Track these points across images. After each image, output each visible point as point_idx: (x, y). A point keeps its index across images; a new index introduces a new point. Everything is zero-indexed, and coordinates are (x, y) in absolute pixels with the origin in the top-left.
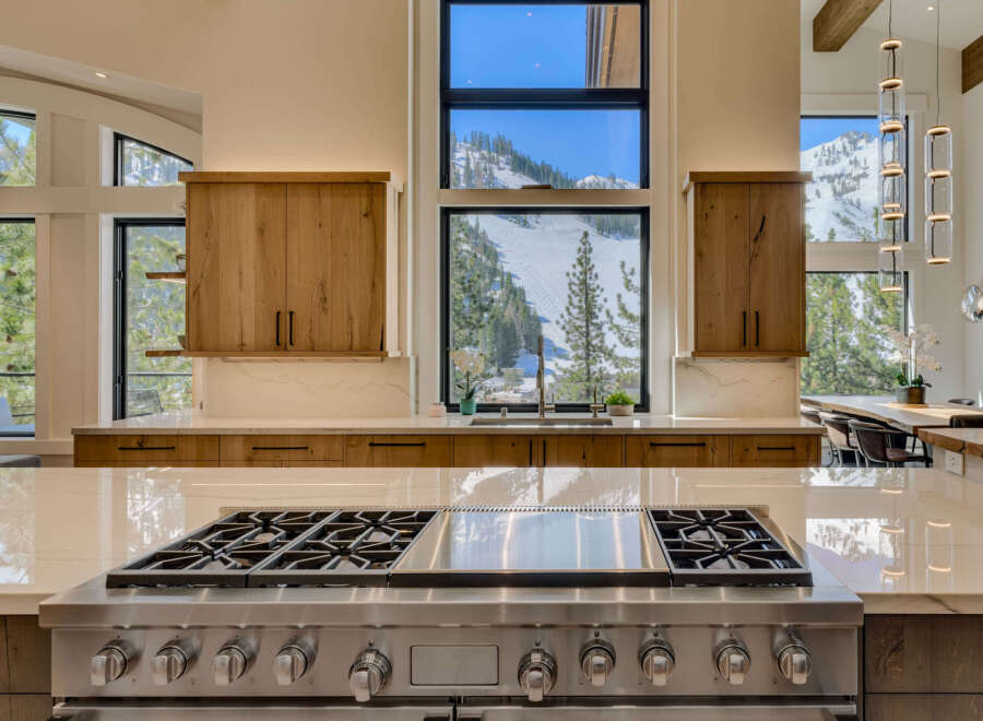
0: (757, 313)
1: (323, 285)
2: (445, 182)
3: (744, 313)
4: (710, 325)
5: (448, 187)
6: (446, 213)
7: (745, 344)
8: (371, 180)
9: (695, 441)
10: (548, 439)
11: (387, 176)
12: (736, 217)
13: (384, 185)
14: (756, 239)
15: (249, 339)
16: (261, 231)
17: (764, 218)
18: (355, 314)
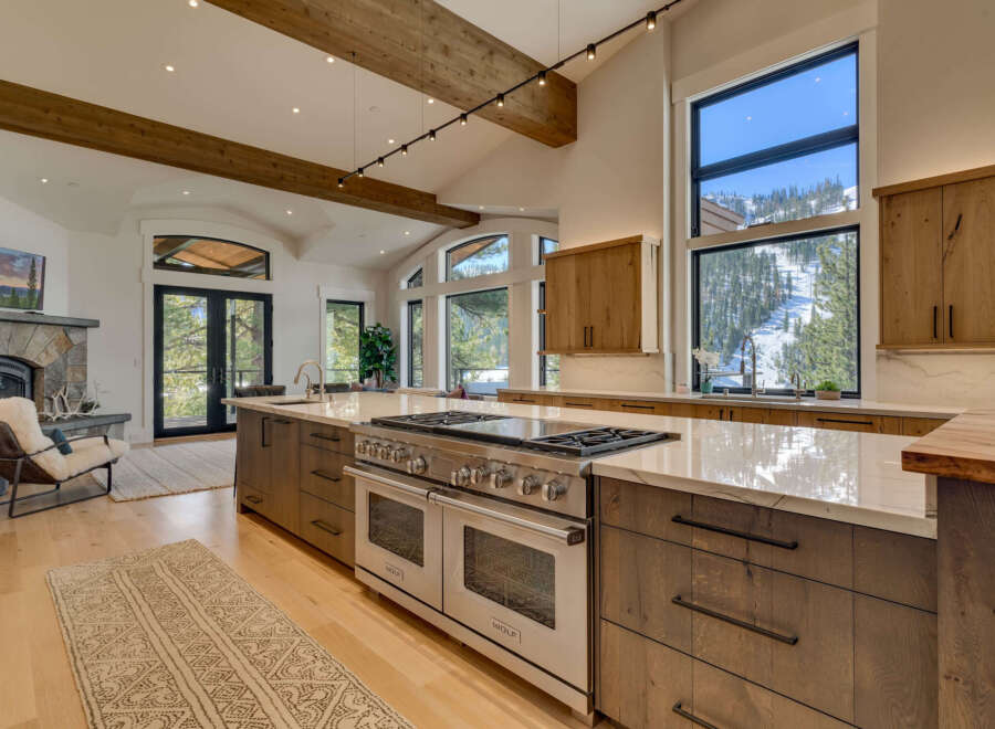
0: (951, 307)
1: (608, 310)
2: (696, 232)
3: (935, 308)
4: (897, 321)
5: (699, 235)
6: (696, 255)
7: (935, 336)
8: (633, 241)
9: (863, 420)
10: (735, 410)
11: (641, 237)
12: (926, 220)
13: (640, 244)
14: (951, 237)
15: (573, 344)
16: (578, 281)
17: (960, 217)
18: (624, 326)
